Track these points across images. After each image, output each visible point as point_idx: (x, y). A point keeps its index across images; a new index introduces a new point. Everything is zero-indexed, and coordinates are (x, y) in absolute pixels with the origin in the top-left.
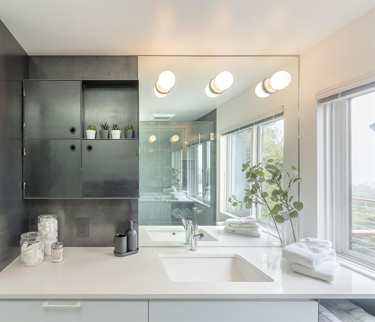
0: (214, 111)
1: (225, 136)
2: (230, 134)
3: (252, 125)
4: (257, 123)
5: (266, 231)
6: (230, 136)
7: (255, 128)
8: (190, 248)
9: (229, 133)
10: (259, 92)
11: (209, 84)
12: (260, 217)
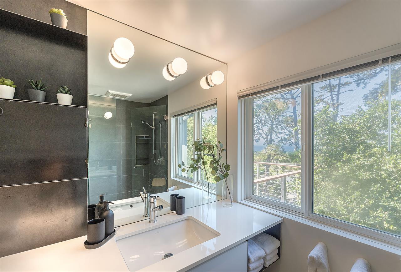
0: (166, 97)
1: (175, 118)
2: (178, 117)
3: (195, 110)
4: (198, 109)
5: (202, 188)
6: (178, 118)
7: (196, 113)
8: (149, 220)
9: (178, 115)
10: (203, 84)
11: (167, 66)
12: (200, 179)
